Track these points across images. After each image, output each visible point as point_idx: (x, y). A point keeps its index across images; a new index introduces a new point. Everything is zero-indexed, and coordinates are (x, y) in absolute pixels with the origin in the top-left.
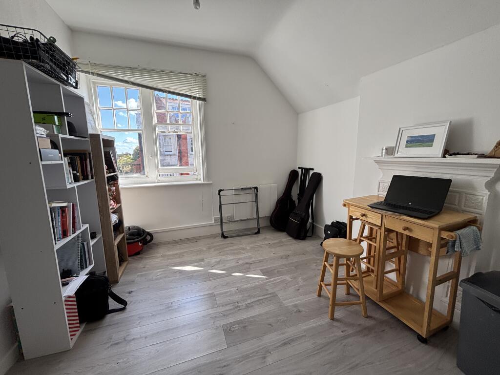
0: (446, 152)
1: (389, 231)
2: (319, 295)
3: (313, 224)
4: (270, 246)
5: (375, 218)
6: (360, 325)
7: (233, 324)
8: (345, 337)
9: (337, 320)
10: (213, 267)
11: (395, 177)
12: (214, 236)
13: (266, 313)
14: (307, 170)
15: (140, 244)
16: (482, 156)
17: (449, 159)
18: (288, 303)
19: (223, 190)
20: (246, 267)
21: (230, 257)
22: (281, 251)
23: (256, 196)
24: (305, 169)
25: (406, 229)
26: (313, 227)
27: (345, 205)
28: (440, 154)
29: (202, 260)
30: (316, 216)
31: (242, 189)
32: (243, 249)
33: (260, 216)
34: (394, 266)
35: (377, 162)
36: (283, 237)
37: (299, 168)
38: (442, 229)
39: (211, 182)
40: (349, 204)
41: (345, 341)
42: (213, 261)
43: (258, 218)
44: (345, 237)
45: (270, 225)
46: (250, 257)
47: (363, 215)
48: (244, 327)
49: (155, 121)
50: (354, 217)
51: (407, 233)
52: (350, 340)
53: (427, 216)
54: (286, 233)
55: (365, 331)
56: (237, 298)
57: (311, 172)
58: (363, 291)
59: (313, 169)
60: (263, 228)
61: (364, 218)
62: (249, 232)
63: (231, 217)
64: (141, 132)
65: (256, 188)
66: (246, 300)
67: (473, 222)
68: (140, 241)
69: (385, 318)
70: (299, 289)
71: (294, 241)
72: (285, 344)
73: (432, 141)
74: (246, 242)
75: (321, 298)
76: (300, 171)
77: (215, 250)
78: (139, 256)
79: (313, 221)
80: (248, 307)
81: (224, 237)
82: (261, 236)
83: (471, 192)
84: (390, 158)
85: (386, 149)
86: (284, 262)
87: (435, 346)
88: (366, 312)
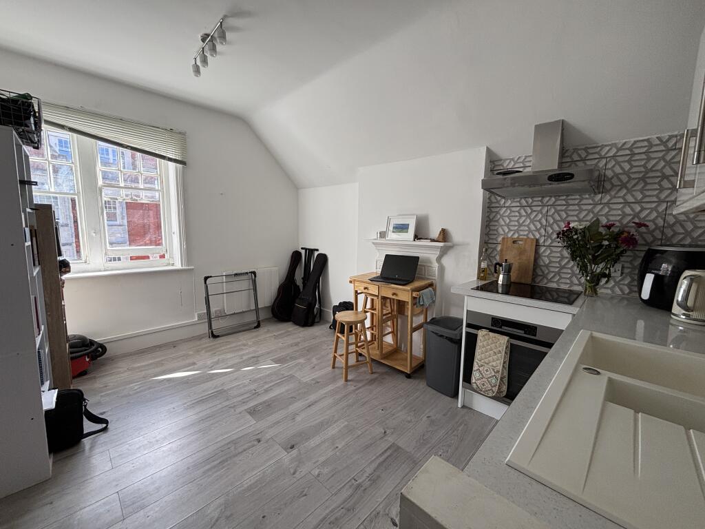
0: (416, 237)
1: (384, 298)
2: (334, 367)
3: (320, 309)
4: (276, 337)
5: (374, 289)
6: (367, 379)
7: (256, 406)
8: (357, 390)
9: (350, 381)
10: (212, 368)
11: (387, 255)
12: (200, 338)
13: (287, 391)
14: (311, 251)
15: (87, 360)
16: (433, 240)
17: (418, 243)
18: (307, 379)
19: (211, 277)
20: (255, 360)
21: (229, 355)
22: (289, 340)
23: (254, 282)
24: (309, 249)
25: (394, 294)
26: (321, 311)
27: (351, 282)
28: (412, 239)
29: (194, 364)
30: (322, 299)
31: (236, 274)
32: (244, 345)
33: (259, 307)
34: (390, 330)
35: (373, 243)
36: (289, 327)
37: (302, 248)
38: (413, 290)
39: (193, 267)
40: (355, 280)
41: (357, 392)
42: (209, 362)
43: (257, 310)
44: (353, 310)
45: (272, 315)
46: (255, 351)
47: (365, 288)
48: (269, 405)
49: (100, 182)
50: (359, 292)
51: (394, 297)
52: (361, 390)
53: (405, 283)
54: (291, 323)
55: (372, 382)
56: (253, 387)
57: (316, 253)
58: (369, 354)
59: (317, 250)
60: (263, 321)
61: (366, 291)
62: (248, 327)
63: (220, 311)
64: (76, 197)
65: (254, 273)
66: (263, 386)
67: (431, 285)
68: (87, 355)
69: (385, 370)
70: (314, 367)
71: (302, 329)
72: (309, 406)
73: (408, 228)
74: (244, 338)
75: (336, 370)
76: (303, 252)
77: (206, 352)
78: (85, 377)
79: (320, 307)
80: (266, 391)
81: (214, 336)
82: (262, 330)
83: (429, 265)
84: (382, 241)
85: (380, 233)
86: (296, 348)
87: (415, 378)
88: (372, 370)
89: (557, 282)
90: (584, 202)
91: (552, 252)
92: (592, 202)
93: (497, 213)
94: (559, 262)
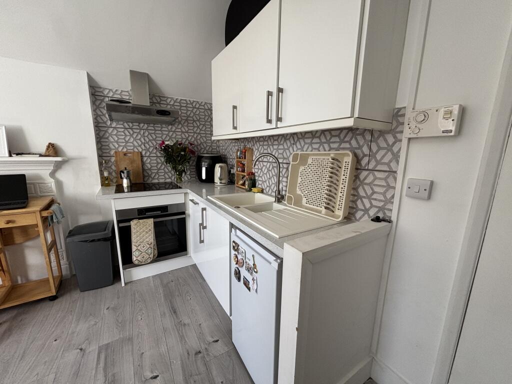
0: (11, 152)
16: (41, 155)
17: (15, 158)
25: (8, 222)
38: (41, 211)
89: (158, 179)
90: (163, 129)
91: (151, 160)
92: (167, 130)
93: (106, 131)
94: (156, 166)
